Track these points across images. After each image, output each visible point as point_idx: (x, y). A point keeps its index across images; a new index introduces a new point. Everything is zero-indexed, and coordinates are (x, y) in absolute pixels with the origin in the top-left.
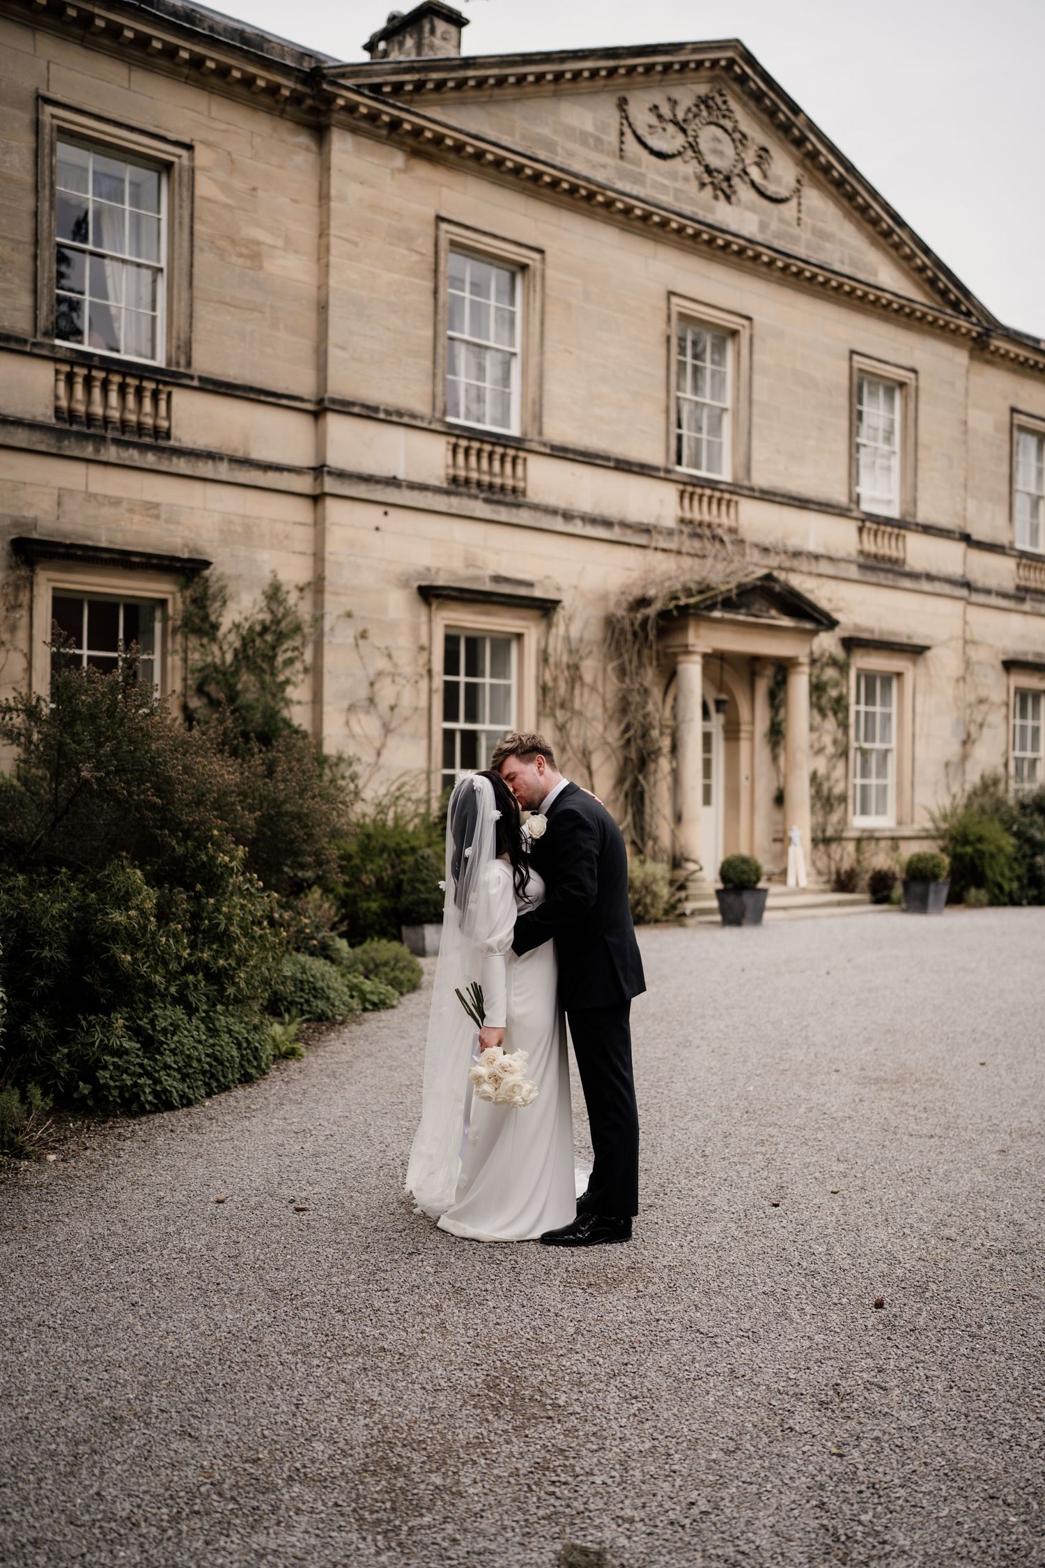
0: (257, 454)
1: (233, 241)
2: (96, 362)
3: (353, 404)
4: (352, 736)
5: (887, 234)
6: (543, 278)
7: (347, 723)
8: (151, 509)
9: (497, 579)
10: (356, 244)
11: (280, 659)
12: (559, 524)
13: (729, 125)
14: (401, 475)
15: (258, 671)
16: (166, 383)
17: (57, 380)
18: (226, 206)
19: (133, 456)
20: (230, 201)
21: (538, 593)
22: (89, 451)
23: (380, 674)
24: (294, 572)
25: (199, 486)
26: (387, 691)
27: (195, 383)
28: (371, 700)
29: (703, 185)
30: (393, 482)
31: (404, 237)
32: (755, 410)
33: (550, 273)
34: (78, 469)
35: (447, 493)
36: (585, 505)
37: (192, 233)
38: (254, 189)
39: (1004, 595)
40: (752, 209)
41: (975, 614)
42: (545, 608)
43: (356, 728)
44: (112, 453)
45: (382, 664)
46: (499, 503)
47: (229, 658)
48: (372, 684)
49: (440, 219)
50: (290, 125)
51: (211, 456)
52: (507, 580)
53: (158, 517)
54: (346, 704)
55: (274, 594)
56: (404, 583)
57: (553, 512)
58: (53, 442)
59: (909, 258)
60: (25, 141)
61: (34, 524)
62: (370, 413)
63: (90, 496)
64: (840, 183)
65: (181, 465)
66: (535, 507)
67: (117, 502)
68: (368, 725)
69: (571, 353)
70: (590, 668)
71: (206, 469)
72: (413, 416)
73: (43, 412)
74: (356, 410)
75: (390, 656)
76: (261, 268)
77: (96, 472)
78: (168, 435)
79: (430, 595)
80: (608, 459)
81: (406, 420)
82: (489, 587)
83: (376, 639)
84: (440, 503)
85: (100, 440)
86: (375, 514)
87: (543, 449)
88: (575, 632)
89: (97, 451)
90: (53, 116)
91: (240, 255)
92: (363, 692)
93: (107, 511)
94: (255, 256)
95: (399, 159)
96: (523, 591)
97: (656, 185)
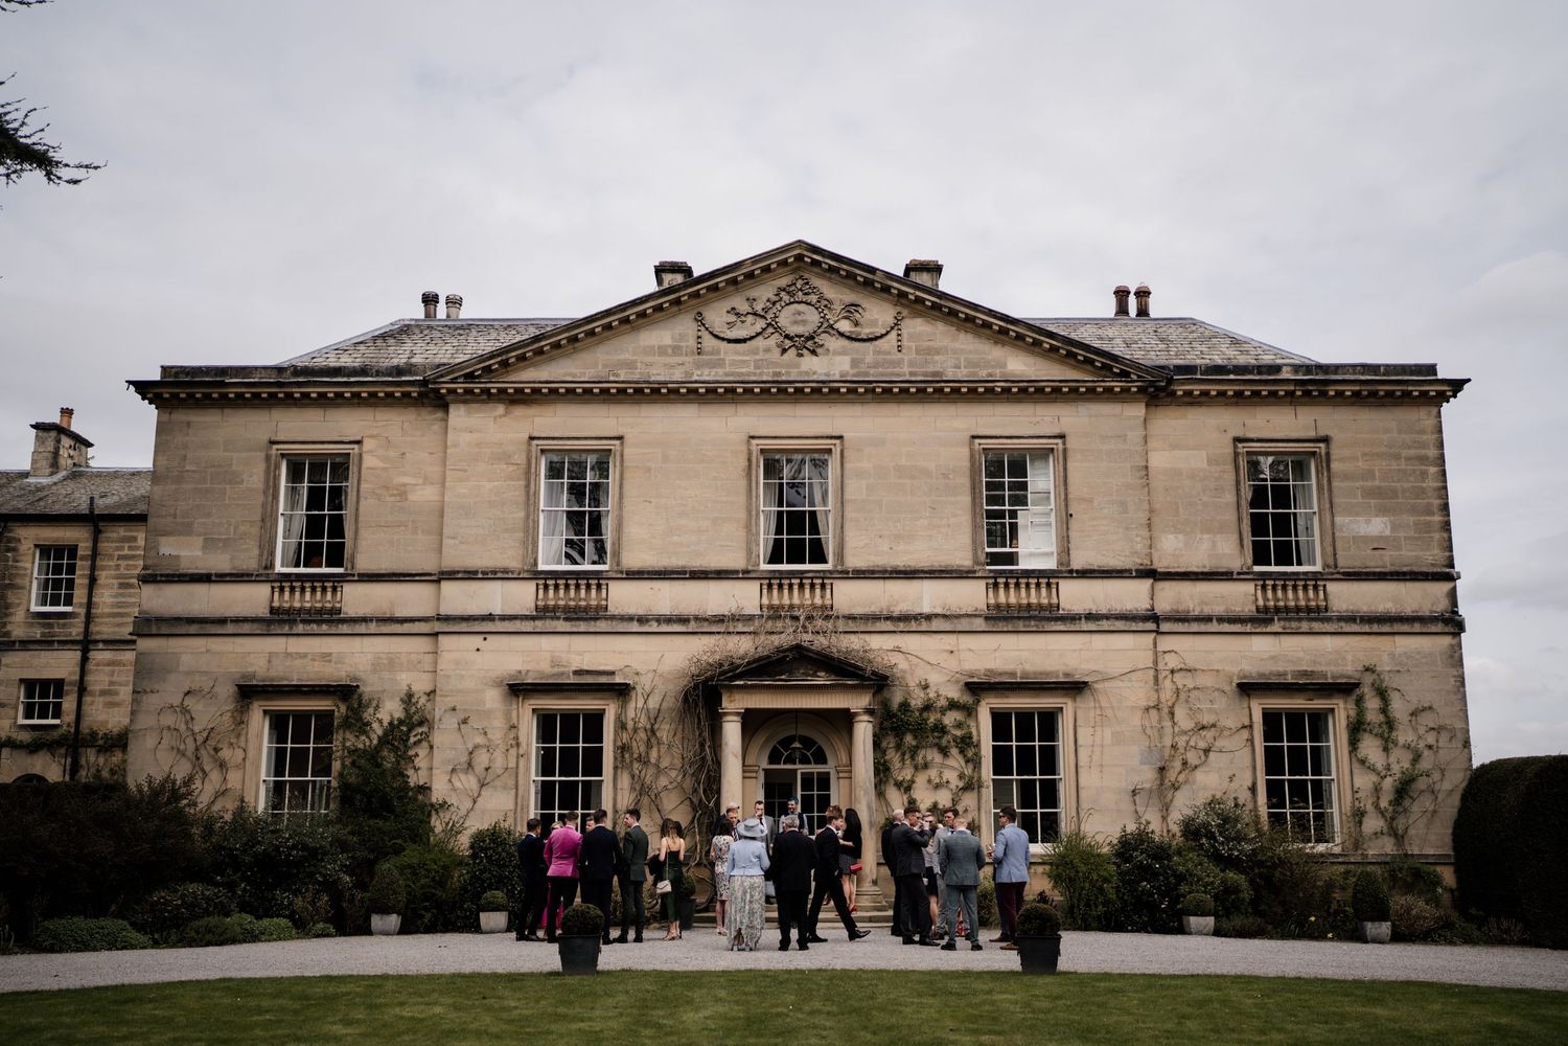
0: (399, 614)
1: (387, 488)
2: (293, 578)
3: (458, 572)
4: (454, 789)
6: (622, 456)
7: (450, 781)
8: (326, 657)
9: (577, 673)
10: (465, 471)
11: (412, 740)
12: (635, 627)
13: (813, 298)
14: (497, 611)
15: (395, 749)
16: (339, 582)
17: (273, 593)
18: (384, 469)
19: (314, 627)
20: (386, 466)
21: (618, 679)
22: (286, 629)
23: (477, 747)
24: (421, 685)
25: (358, 640)
26: (482, 759)
27: (356, 578)
28: (470, 764)
29: (784, 351)
30: (490, 618)
31: (505, 458)
32: (848, 508)
33: (627, 451)
34: (282, 640)
35: (533, 618)
36: (665, 609)
37: (358, 491)
38: (404, 454)
40: (843, 353)
42: (622, 691)
43: (458, 784)
44: (300, 628)
45: (479, 740)
46: (578, 619)
47: (375, 742)
48: (471, 753)
49: (532, 438)
50: (429, 409)
51: (365, 620)
52: (588, 672)
53: (330, 661)
54: (450, 768)
55: (408, 699)
56: (498, 683)
57: (630, 619)
58: (264, 628)
60: (262, 466)
61: (254, 676)
62: (470, 575)
63: (287, 655)
64: (935, 307)
65: (344, 629)
66: (613, 618)
67: (304, 656)
68: (469, 782)
69: (650, 502)
70: (665, 731)
71: (361, 628)
72: (506, 571)
73: (263, 612)
74: (460, 576)
75: (485, 734)
76: (406, 499)
77: (292, 641)
78: (339, 611)
80: (685, 572)
81: (499, 575)
82: (573, 680)
83: (474, 723)
84: (528, 626)
85: (293, 622)
86: (477, 641)
87: (620, 576)
88: (653, 703)
89: (291, 628)
90: (277, 450)
91: (391, 496)
92: (464, 759)
93: (298, 662)
94: (402, 493)
95: (500, 409)
96: (603, 680)
97: (734, 363)
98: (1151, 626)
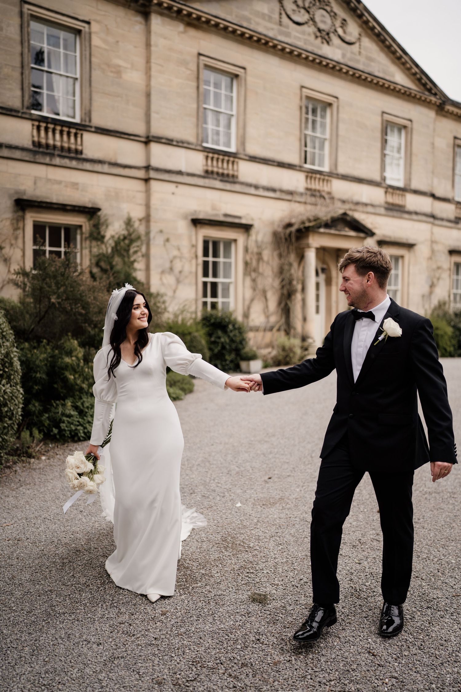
0: (121, 161)
1: (108, 65)
2: (50, 120)
3: (162, 138)
4: (163, 284)
5: (399, 58)
6: (245, 80)
7: (161, 279)
8: (75, 185)
9: (226, 215)
10: (162, 66)
11: (132, 251)
12: (252, 191)
13: (328, 9)
14: (183, 169)
15: (122, 256)
16: (81, 130)
17: (33, 129)
18: (106, 50)
19: (66, 162)
20: (107, 47)
21: (244, 221)
22: (47, 160)
23: (175, 257)
24: (137, 213)
25: (95, 176)
26: (178, 265)
27: (93, 129)
28: (171, 269)
29: (317, 37)
30: (180, 173)
31: (184, 63)
32: (340, 139)
33: (249, 79)
34: (43, 168)
35: (204, 177)
36: (264, 182)
37: (90, 62)
38: (117, 42)
39: (449, 221)
40: (339, 47)
41: (436, 230)
42: (247, 228)
43: (165, 281)
44: (57, 161)
45: (176, 253)
46: (226, 181)
47: (110, 250)
48: (171, 262)
49: (200, 54)
50: (133, 12)
51: (100, 162)
52: (230, 216)
53: (77, 189)
54: (160, 270)
55: (129, 222)
56: (185, 217)
57: (250, 185)
58: (31, 156)
59: (409, 69)
60: (16, 21)
61: (24, 193)
62: (170, 142)
63: (48, 180)
64: (378, 35)
65: (88, 166)
66: (242, 183)
67: (60, 183)
68: (170, 280)
69: (258, 114)
70: (266, 254)
71: (98, 167)
72: (189, 143)
73: (28, 144)
74: (163, 141)
75: (179, 249)
76: (121, 77)
77: (51, 169)
78: (81, 153)
79: (196, 222)
80: (274, 161)
81: (185, 145)
82: (222, 219)
83: (173, 242)
84: (201, 182)
85: (52, 155)
86: (172, 187)
87: (245, 158)
88: (260, 238)
89: (51, 160)
90: (29, 9)
91: (112, 72)
92: (168, 265)
93: (56, 187)
94: (118, 72)
95: (181, 27)
96: (237, 221)
97: (296, 37)
98: (431, 220)
